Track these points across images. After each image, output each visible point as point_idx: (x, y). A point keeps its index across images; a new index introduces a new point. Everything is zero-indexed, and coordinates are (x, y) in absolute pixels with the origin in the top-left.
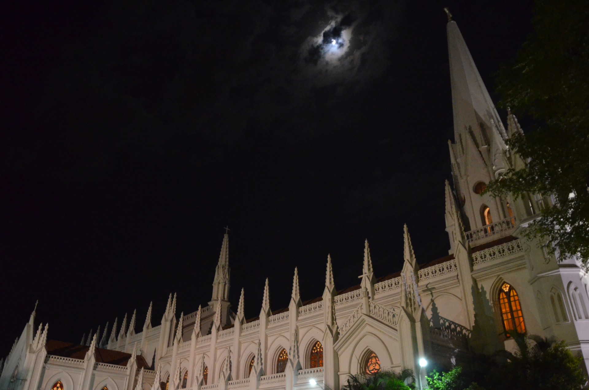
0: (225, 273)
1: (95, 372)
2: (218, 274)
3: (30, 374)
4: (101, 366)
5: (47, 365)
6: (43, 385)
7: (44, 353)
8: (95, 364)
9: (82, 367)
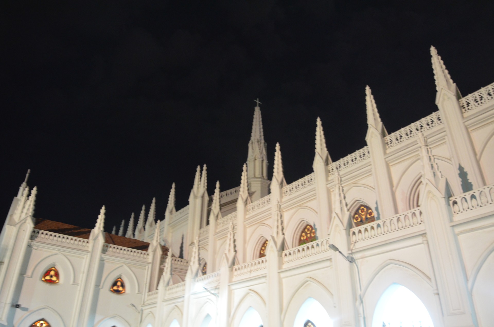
0: (261, 148)
1: (104, 256)
2: (253, 150)
3: (8, 254)
4: (113, 248)
5: (34, 243)
6: (29, 272)
7: (29, 225)
8: (104, 246)
9: (86, 249)
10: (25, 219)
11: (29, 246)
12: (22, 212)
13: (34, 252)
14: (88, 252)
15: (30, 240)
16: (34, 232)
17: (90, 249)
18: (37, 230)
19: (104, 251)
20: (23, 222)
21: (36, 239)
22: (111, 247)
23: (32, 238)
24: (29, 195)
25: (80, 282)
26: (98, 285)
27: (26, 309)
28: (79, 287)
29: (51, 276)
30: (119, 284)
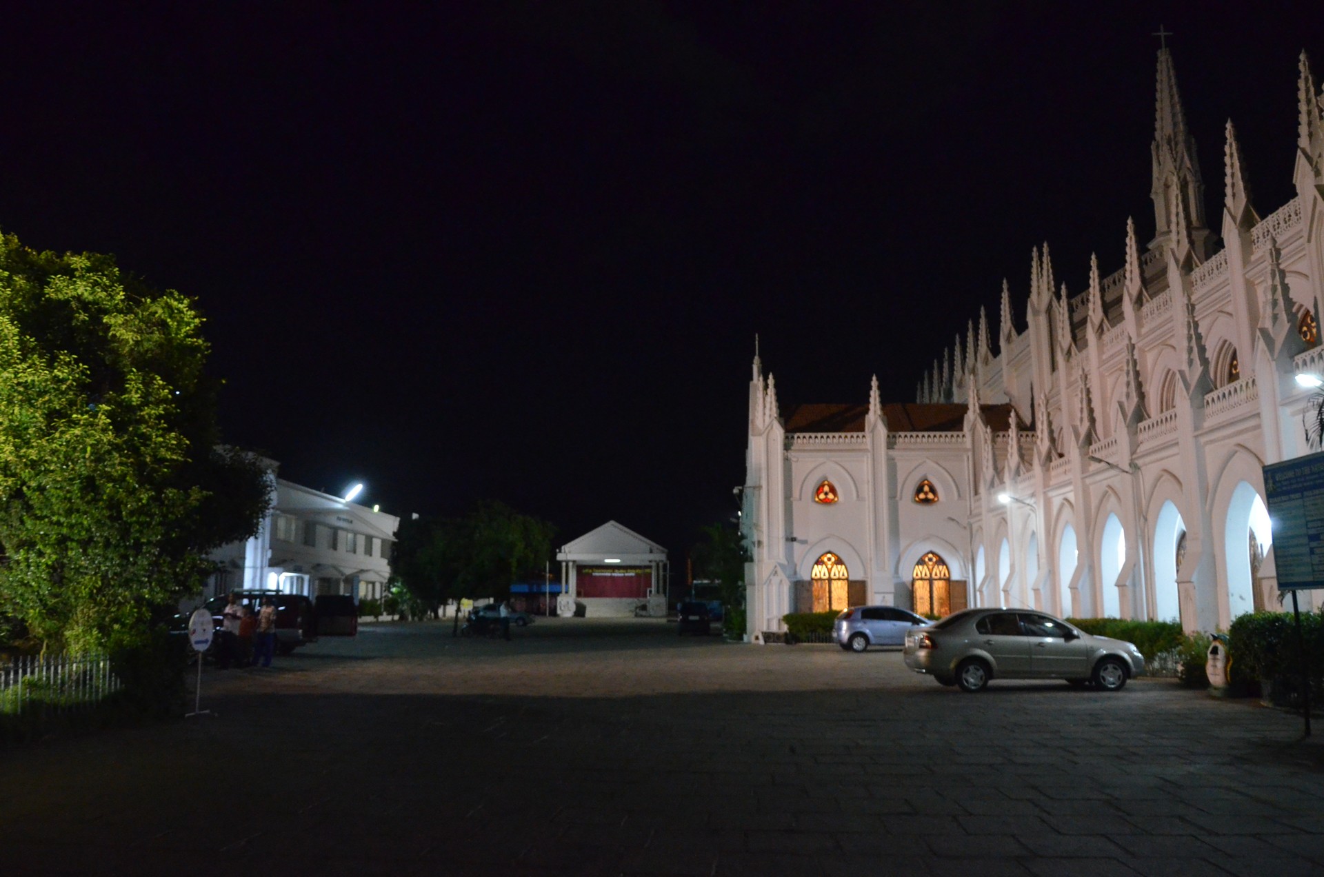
0: (1179, 155)
1: (891, 452)
2: (1160, 164)
3: (764, 475)
4: (904, 439)
5: (791, 454)
6: (796, 493)
7: (778, 432)
8: (888, 436)
9: (863, 447)
10: (771, 425)
11: (786, 460)
12: (764, 414)
13: (794, 465)
14: (866, 450)
15: (785, 451)
16: (787, 438)
17: (869, 447)
18: (790, 435)
19: (891, 445)
20: (769, 428)
21: (792, 448)
22: (900, 436)
23: (787, 447)
24: (766, 387)
25: (866, 496)
26: (893, 497)
27: (804, 542)
28: (867, 502)
29: (826, 494)
30: (926, 488)
